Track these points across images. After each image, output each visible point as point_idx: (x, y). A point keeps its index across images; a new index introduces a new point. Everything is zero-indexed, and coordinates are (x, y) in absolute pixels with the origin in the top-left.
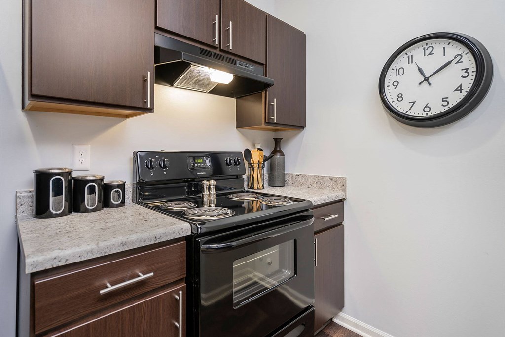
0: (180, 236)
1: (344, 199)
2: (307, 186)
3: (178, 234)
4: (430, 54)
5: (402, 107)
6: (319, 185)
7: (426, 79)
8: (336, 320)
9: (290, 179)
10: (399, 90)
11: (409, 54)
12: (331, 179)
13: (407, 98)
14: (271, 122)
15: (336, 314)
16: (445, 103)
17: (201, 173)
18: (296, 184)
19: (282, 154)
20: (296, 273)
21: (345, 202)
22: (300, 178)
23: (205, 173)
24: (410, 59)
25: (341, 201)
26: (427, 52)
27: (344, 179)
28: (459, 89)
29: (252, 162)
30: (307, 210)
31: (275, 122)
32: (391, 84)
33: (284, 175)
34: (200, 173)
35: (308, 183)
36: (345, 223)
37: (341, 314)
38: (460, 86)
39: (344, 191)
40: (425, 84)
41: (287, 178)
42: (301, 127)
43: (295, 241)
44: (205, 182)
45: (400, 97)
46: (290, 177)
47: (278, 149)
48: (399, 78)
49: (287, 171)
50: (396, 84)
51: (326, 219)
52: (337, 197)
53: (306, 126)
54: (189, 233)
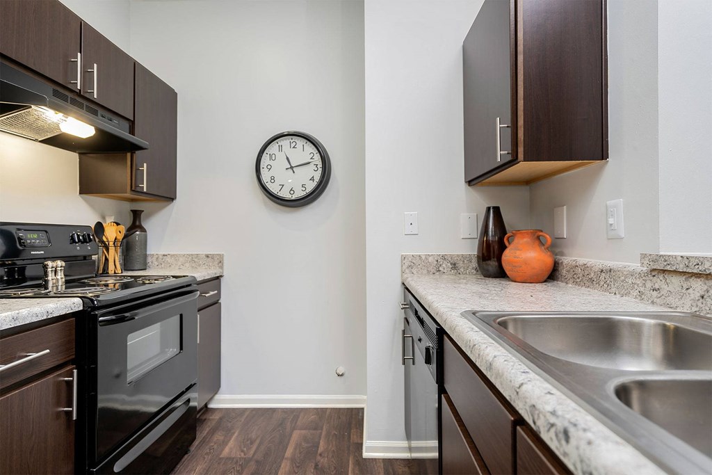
0: (72, 311)
1: (221, 276)
2: (177, 267)
3: (70, 309)
4: (294, 147)
5: (274, 188)
6: (193, 265)
7: (292, 168)
8: (211, 406)
9: (154, 261)
10: (272, 173)
11: (280, 144)
12: (208, 256)
13: (278, 182)
14: (138, 189)
15: (211, 399)
16: (304, 189)
17: (38, 252)
18: (163, 266)
19: (144, 230)
20: (181, 349)
21: (222, 279)
22: (168, 259)
23: (43, 252)
24: (280, 147)
25: (218, 278)
26: (293, 145)
27: (221, 256)
28: (312, 179)
29: (104, 239)
30: (189, 285)
31: (145, 190)
32: (265, 167)
33: (145, 256)
34: (36, 253)
35: (180, 263)
36: (221, 301)
37: (217, 397)
38: (313, 177)
39: (222, 267)
40: (290, 171)
41: (149, 260)
42: (171, 198)
43: (181, 316)
44: (50, 263)
45: (273, 178)
46: (154, 258)
47: (137, 223)
48: (271, 163)
49: (151, 250)
50: (269, 167)
51: (207, 295)
52: (216, 274)
53: (176, 198)
54: (81, 308)
